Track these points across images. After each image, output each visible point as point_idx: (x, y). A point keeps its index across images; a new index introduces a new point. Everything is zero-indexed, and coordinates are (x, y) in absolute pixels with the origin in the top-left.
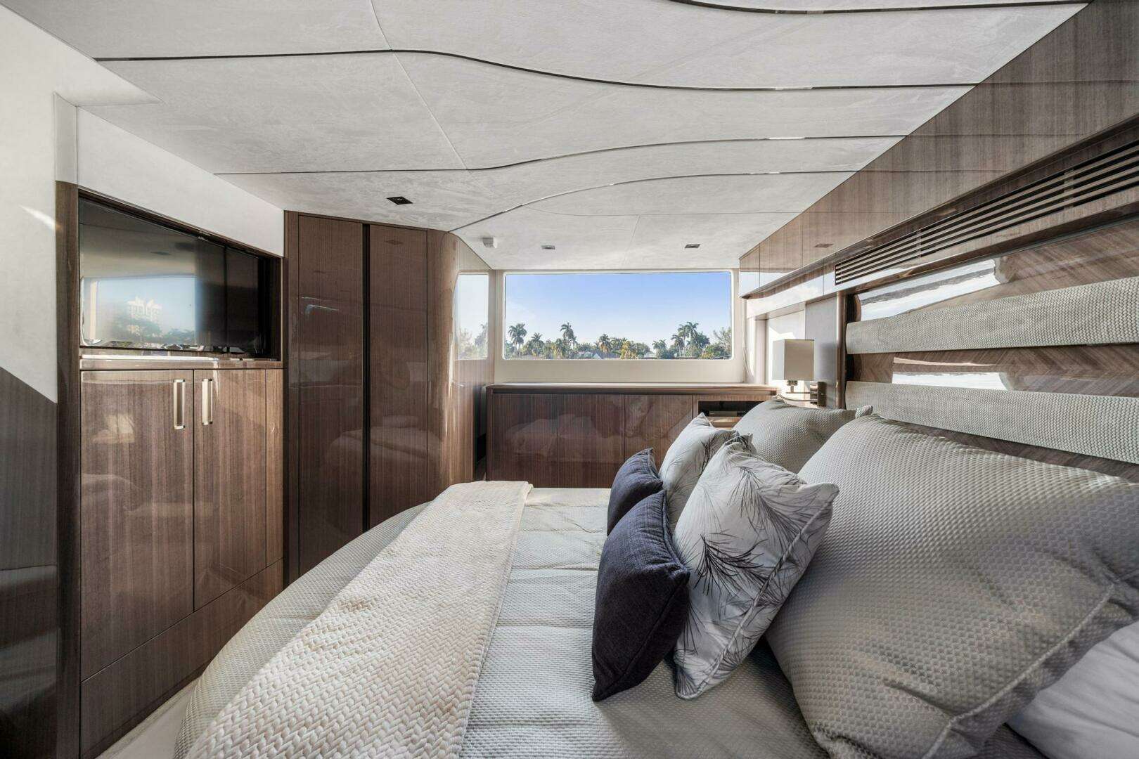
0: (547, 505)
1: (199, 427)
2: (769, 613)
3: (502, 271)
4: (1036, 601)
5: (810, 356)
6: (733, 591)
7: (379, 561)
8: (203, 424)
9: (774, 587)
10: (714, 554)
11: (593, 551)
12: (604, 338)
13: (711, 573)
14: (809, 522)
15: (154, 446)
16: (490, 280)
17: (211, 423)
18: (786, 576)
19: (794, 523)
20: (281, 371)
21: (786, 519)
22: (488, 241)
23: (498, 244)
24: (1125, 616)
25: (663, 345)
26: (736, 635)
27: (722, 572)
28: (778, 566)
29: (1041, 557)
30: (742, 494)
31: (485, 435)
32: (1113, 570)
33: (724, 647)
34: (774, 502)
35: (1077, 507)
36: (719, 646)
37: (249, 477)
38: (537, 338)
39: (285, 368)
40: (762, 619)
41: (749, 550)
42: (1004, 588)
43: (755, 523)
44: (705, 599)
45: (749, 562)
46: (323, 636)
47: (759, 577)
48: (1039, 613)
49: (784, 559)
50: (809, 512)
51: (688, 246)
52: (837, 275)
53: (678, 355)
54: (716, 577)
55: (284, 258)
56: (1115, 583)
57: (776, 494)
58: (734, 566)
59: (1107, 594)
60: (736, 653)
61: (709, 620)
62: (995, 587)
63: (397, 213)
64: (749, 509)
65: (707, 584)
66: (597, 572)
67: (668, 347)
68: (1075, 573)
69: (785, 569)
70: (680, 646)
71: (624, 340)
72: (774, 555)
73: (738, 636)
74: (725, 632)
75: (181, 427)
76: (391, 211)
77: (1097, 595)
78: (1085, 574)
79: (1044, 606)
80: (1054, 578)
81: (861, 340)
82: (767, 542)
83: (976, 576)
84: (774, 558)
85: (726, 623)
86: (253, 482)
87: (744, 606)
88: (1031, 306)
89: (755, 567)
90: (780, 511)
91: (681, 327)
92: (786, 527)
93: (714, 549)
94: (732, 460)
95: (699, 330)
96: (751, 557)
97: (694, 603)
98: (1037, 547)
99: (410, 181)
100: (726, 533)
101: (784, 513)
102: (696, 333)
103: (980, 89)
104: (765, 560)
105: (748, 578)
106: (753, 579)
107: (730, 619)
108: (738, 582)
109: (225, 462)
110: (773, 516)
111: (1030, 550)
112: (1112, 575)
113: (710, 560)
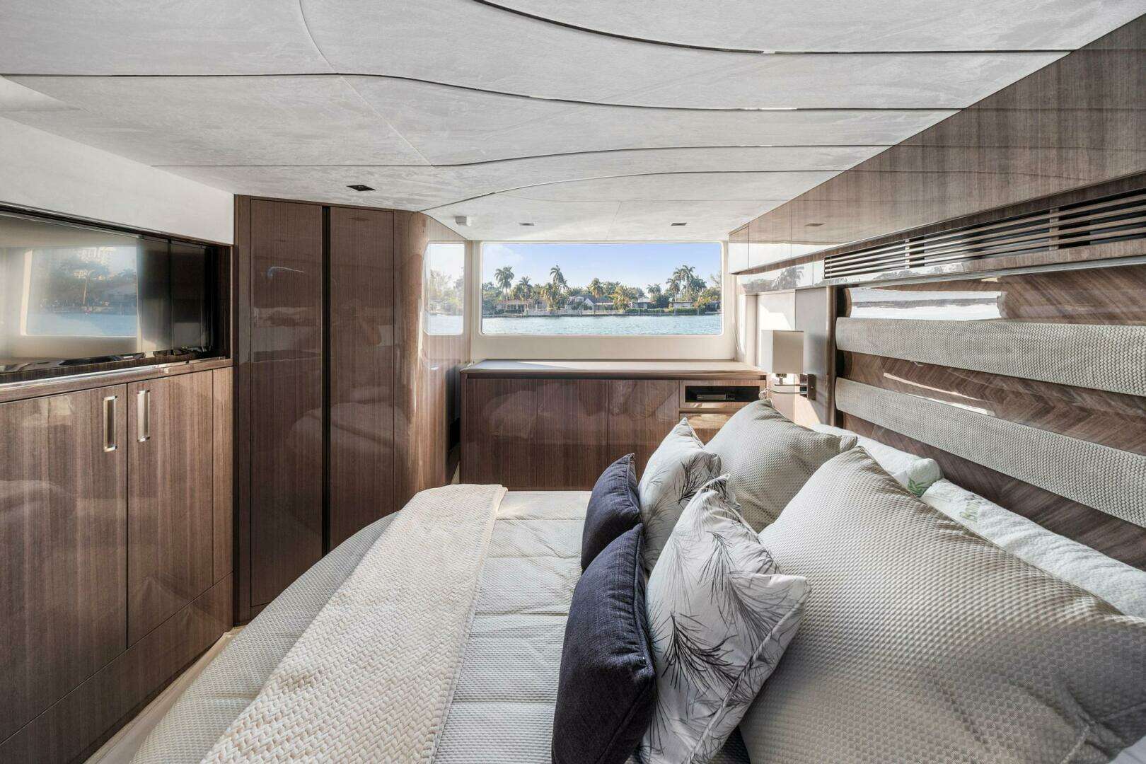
0: (522, 518)
1: (134, 444)
2: (739, 711)
3: (479, 242)
4: (1010, 742)
5: (800, 347)
6: (703, 689)
7: (330, 611)
8: (138, 441)
9: (744, 686)
10: (683, 641)
11: (564, 586)
12: (596, 282)
13: (680, 662)
14: (781, 622)
15: (79, 475)
16: (466, 247)
17: (148, 438)
18: (757, 674)
19: (764, 621)
20: (231, 368)
21: (757, 616)
22: (461, 220)
23: (473, 223)
24: (1100, 757)
25: (658, 290)
26: (704, 737)
27: (690, 665)
28: (749, 666)
29: (1015, 691)
30: (712, 576)
31: (459, 419)
32: (1088, 712)
33: (691, 749)
34: (746, 595)
35: (1053, 640)
36: (686, 748)
37: (192, 490)
38: (525, 282)
39: (236, 365)
40: (732, 718)
41: (718, 644)
42: (977, 723)
43: (725, 614)
44: (672, 691)
45: (718, 659)
46: (256, 732)
47: (728, 676)
48: (1013, 756)
49: (754, 657)
50: (780, 611)
51: (674, 224)
52: (826, 263)
53: (673, 300)
54: (684, 669)
55: (233, 246)
56: (1090, 725)
57: (747, 584)
58: (703, 660)
59: (1082, 738)
60: (704, 755)
61: (677, 718)
62: (969, 720)
63: (360, 197)
64: (719, 595)
65: (675, 674)
66: (566, 618)
67: (663, 292)
68: (1049, 713)
69: (756, 667)
70: (646, 743)
71: (617, 284)
72: (744, 652)
73: (706, 738)
74: (694, 733)
75: (113, 449)
76: (353, 196)
77: (1072, 739)
78: (1060, 714)
79: (1018, 749)
80: (1028, 718)
81: (850, 337)
82: (737, 638)
83: (950, 703)
84: (743, 656)
85: (692, 722)
86: (197, 495)
87: (712, 706)
88: (1018, 336)
89: (724, 665)
90: (751, 606)
91: (677, 271)
92: (756, 625)
93: (683, 634)
94: (706, 521)
95: (694, 274)
96: (720, 653)
97: (662, 696)
98: (1012, 679)
99: (371, 174)
100: (695, 618)
101: (753, 608)
102: (692, 277)
103: (966, 114)
104: (734, 658)
105: (717, 676)
106: (721, 676)
107: (697, 719)
108: (707, 678)
109: (164, 478)
110: (744, 610)
111: (1004, 682)
112: (1087, 717)
113: (679, 648)
